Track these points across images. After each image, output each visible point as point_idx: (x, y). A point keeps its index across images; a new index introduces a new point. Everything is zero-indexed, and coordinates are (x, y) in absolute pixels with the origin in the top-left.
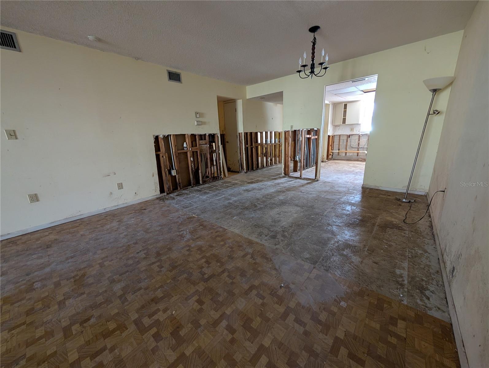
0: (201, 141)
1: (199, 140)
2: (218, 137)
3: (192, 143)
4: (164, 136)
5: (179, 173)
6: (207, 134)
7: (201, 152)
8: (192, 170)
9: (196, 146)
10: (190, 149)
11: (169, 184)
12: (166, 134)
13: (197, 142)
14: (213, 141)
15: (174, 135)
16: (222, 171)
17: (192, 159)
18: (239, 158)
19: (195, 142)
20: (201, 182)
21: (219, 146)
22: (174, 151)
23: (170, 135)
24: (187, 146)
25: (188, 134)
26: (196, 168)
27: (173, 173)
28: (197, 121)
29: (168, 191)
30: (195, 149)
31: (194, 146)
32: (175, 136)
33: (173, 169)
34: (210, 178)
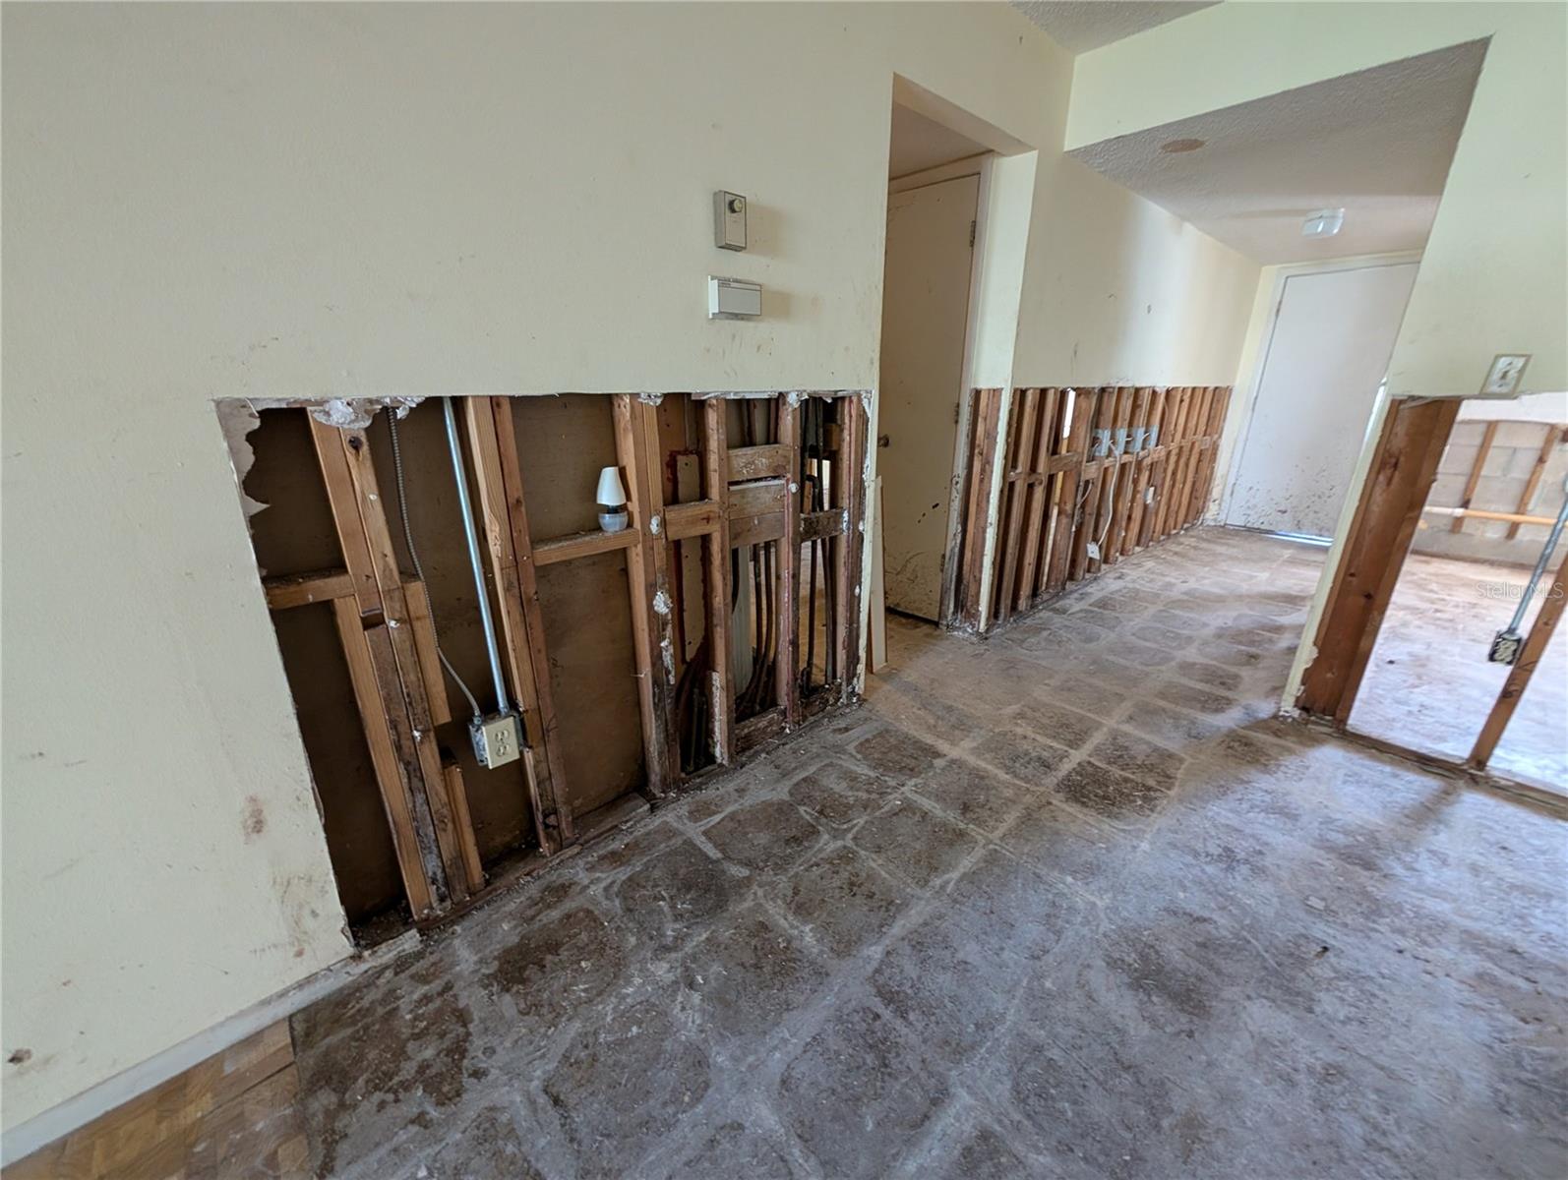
0: (742, 456)
1: (730, 447)
2: (864, 419)
3: (671, 465)
4: (382, 418)
5: (544, 733)
6: (793, 400)
7: (735, 537)
8: (656, 682)
9: (703, 494)
10: (654, 527)
11: (447, 841)
12: (409, 393)
13: (713, 461)
14: (827, 441)
15: (495, 402)
16: (862, 654)
17: (662, 604)
18: (953, 544)
19: (694, 458)
20: (718, 751)
21: (862, 482)
22: (495, 549)
23: (458, 403)
24: (628, 497)
25: (634, 396)
26: (690, 653)
27: (485, 740)
28: (724, 283)
29: (442, 899)
30: (693, 521)
31: (683, 491)
32: (506, 408)
33: (490, 710)
34: (784, 713)
